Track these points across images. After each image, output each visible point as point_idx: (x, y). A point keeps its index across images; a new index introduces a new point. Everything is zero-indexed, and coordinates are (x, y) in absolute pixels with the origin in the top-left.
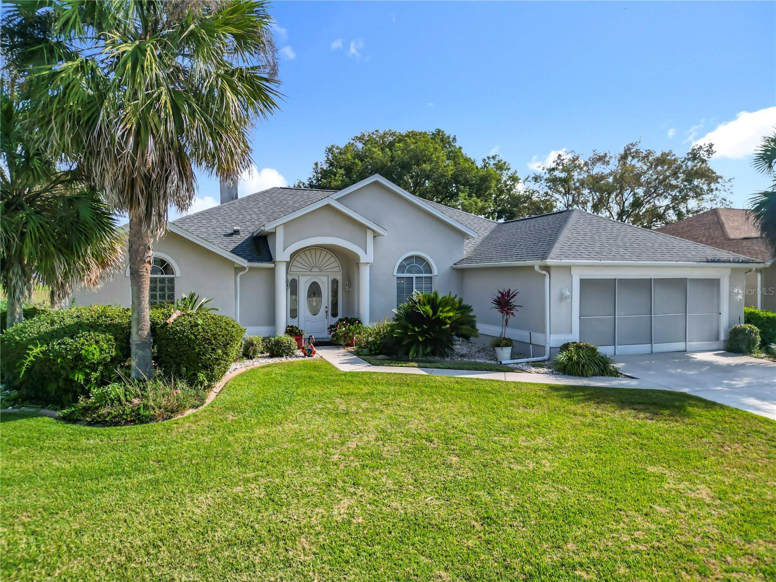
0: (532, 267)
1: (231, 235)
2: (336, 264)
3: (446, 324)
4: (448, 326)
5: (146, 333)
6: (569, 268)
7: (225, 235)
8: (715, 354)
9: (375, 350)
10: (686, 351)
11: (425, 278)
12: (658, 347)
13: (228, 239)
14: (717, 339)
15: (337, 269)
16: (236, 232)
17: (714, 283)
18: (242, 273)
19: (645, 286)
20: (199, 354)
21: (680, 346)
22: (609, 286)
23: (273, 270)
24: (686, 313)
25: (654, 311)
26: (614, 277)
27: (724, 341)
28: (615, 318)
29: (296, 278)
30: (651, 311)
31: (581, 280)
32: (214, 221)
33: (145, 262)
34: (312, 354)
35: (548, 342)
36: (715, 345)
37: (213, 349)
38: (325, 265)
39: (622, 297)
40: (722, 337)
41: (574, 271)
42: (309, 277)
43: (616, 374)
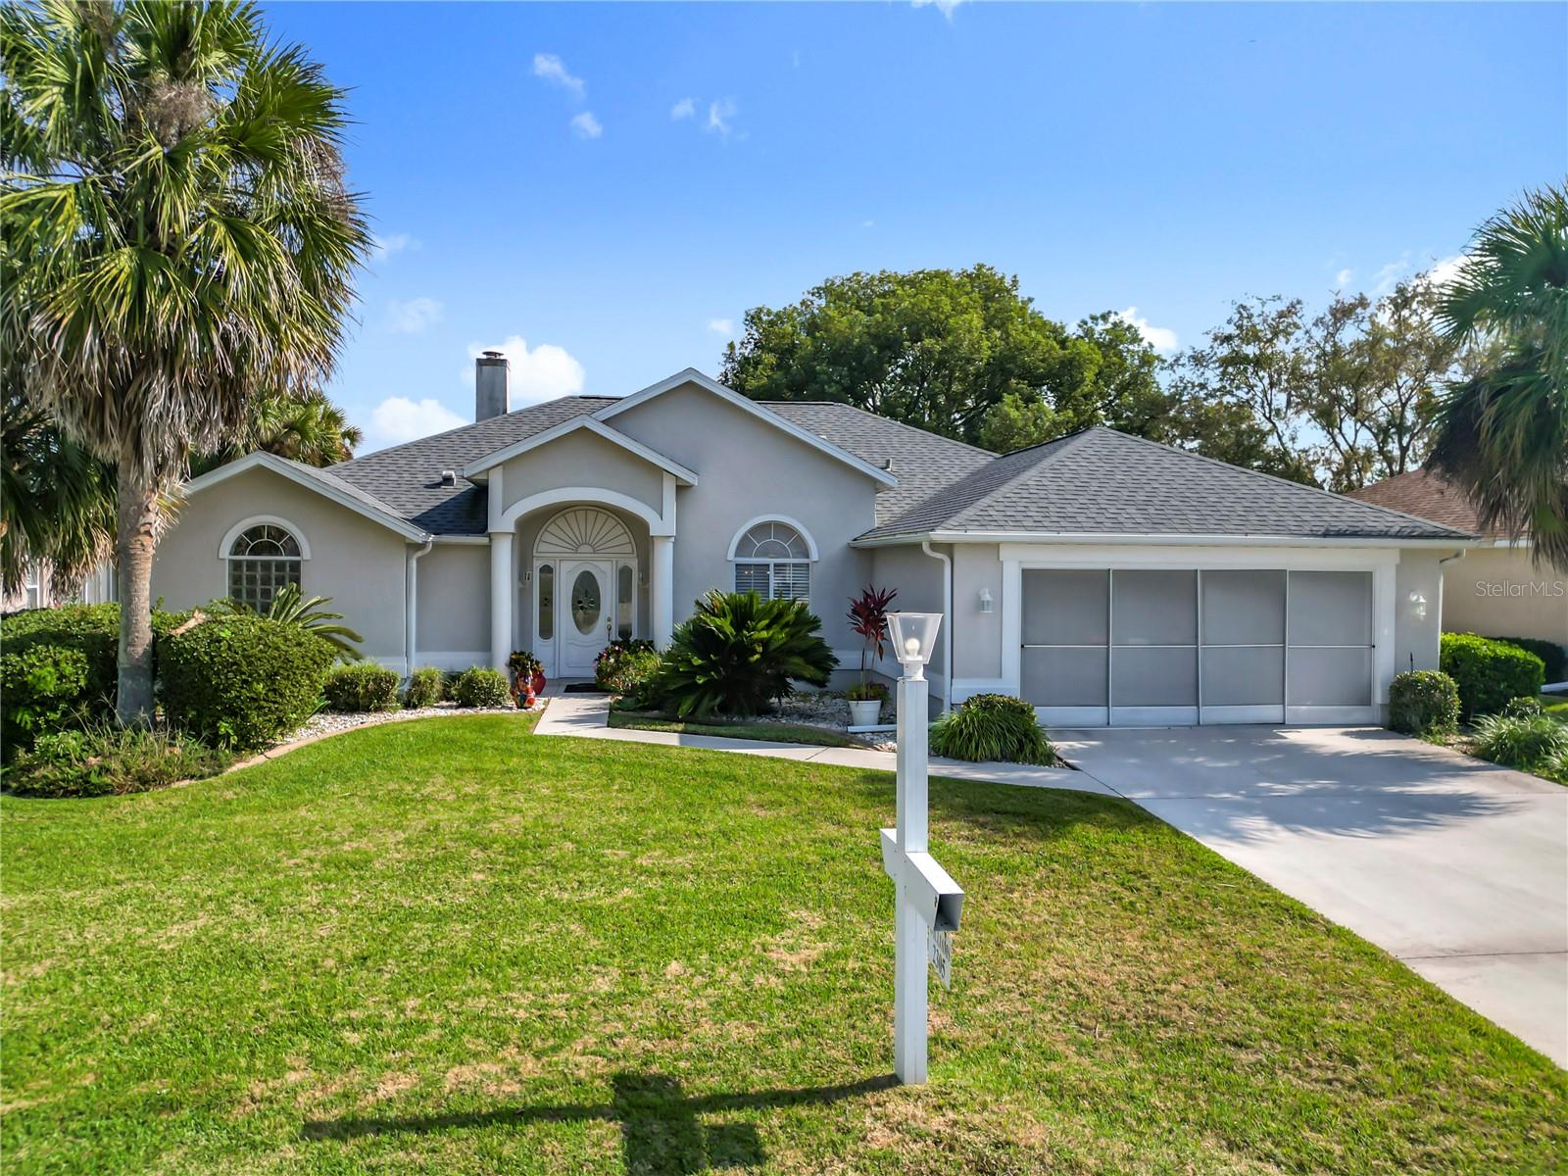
0: (918, 546)
1: (438, 485)
2: (625, 539)
3: (755, 652)
4: (757, 657)
5: (140, 650)
6: (994, 547)
7: (427, 487)
8: (1346, 734)
9: (646, 700)
10: (1283, 724)
11: (794, 565)
12: (1211, 714)
13: (427, 493)
14: (1366, 700)
15: (628, 548)
16: (448, 480)
17: (1360, 583)
18: (420, 554)
19: (1181, 586)
20: (216, 689)
21: (1271, 713)
22: (1094, 585)
23: (487, 551)
24: (1284, 643)
25: (1203, 636)
26: (1105, 567)
27: (1382, 705)
28: (1108, 649)
29: (551, 564)
30: (1197, 637)
31: (1024, 571)
32: (421, 461)
33: (139, 533)
34: (526, 705)
35: (947, 693)
36: (1359, 714)
37: (245, 682)
38: (604, 540)
39: (1122, 609)
40: (1379, 697)
41: (1004, 554)
42: (576, 563)
43: (1048, 759)
